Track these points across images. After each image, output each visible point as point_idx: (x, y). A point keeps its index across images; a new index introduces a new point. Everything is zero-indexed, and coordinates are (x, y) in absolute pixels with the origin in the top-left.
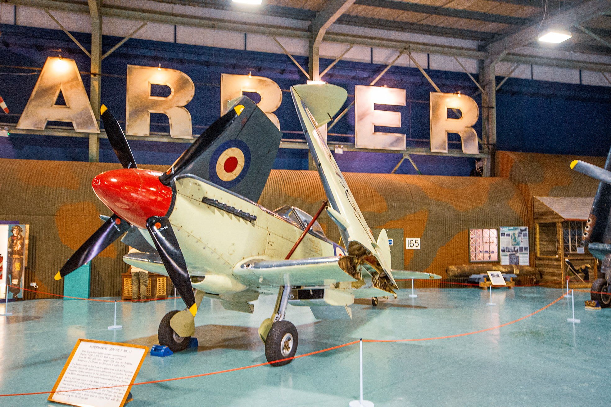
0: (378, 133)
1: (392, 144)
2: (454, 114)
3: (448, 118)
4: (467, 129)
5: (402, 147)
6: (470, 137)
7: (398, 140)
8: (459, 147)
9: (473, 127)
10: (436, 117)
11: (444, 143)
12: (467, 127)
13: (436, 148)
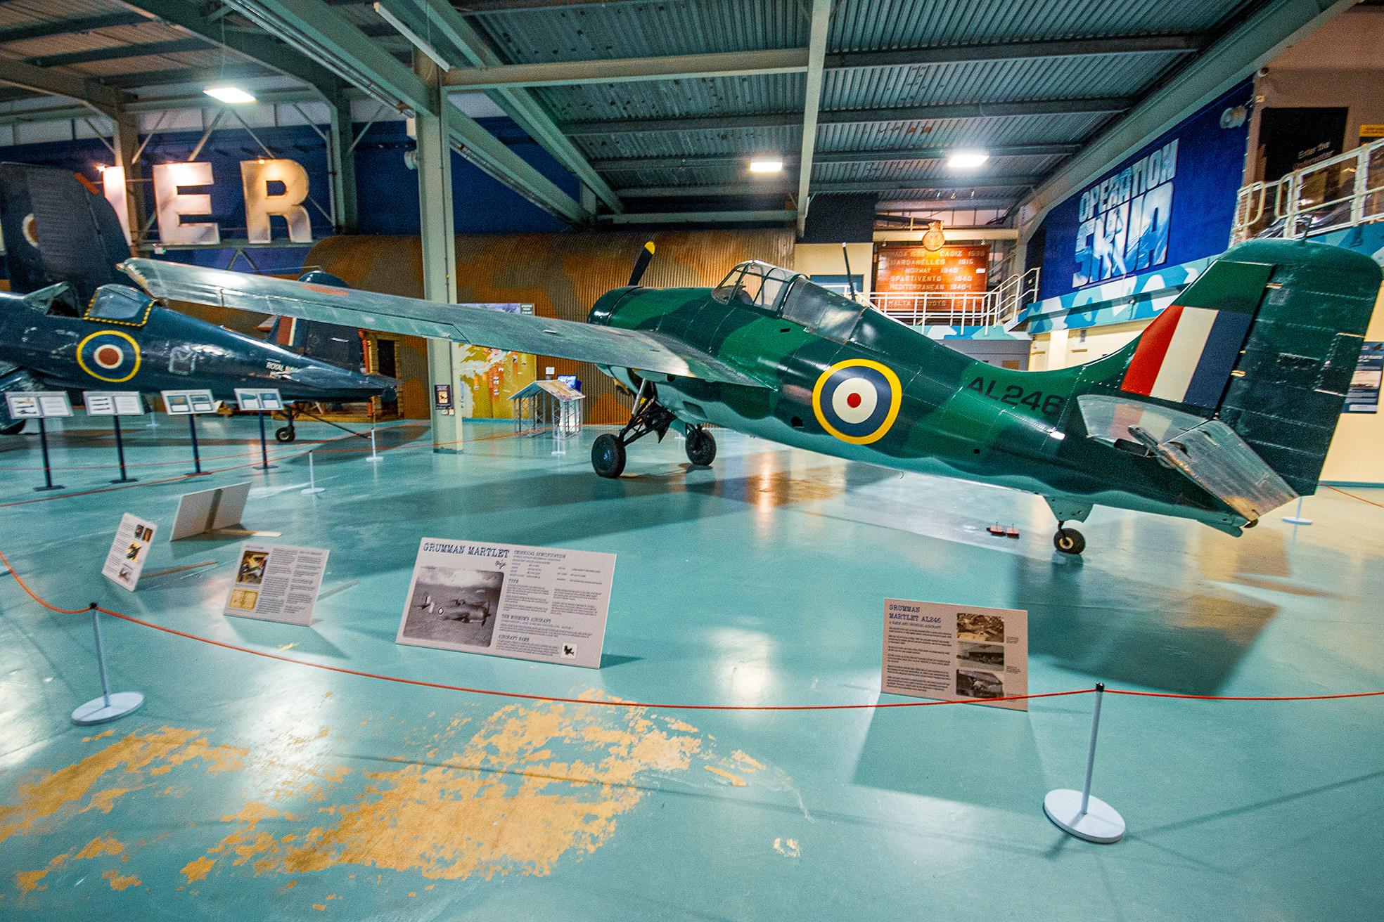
0: (184, 225)
1: (202, 238)
2: (276, 188)
3: (269, 194)
4: (293, 208)
5: (215, 240)
6: (299, 219)
7: (209, 230)
8: (286, 234)
9: (303, 204)
10: (254, 195)
11: (265, 230)
12: (293, 205)
13: (257, 238)
